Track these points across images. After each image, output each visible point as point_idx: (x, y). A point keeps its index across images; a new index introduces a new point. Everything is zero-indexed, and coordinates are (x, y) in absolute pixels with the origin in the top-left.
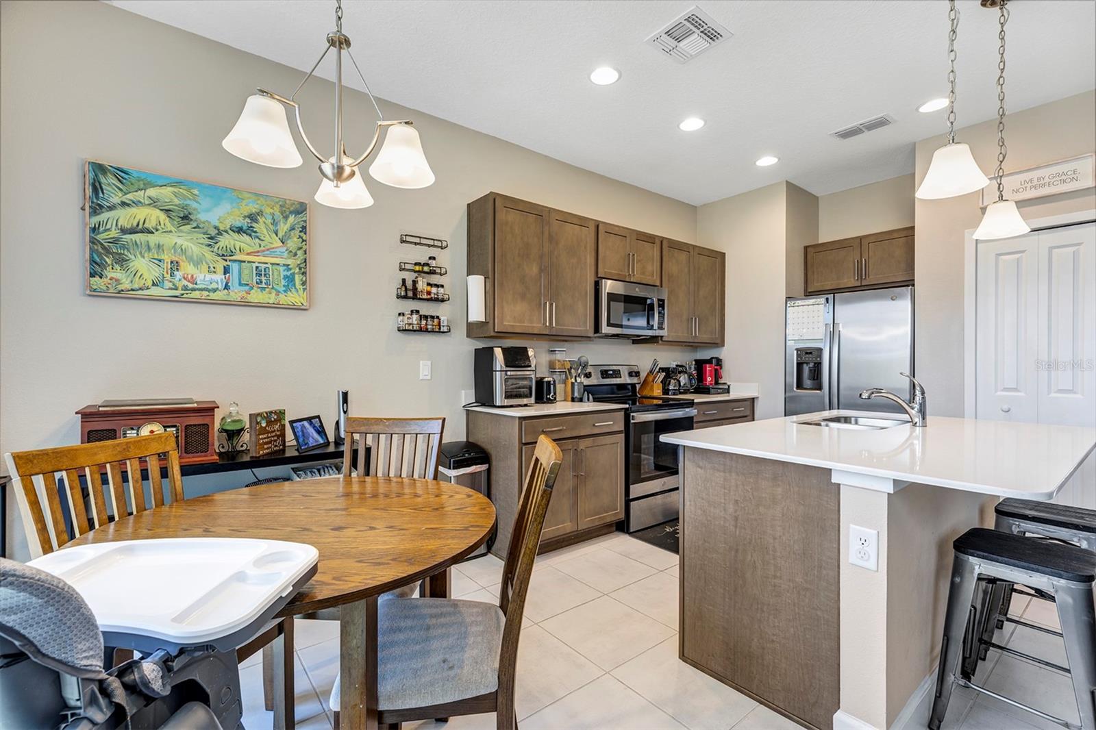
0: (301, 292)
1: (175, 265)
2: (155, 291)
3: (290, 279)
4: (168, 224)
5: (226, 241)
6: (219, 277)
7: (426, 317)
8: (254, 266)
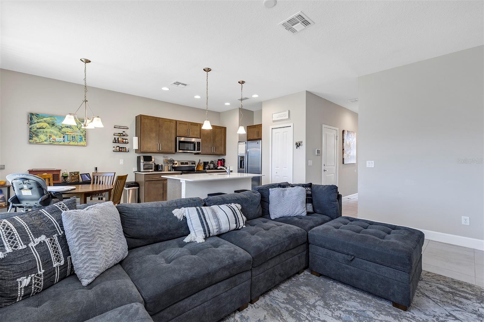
0: (84, 142)
1: (50, 136)
2: (45, 143)
3: (81, 139)
4: (49, 126)
5: (63, 130)
6: (62, 139)
7: (122, 148)
8: (71, 136)
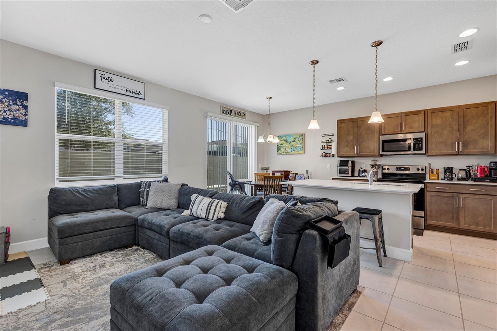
1: (286, 149)
2: (283, 153)
3: (301, 149)
4: (285, 143)
5: (291, 144)
6: (291, 150)
7: (328, 153)
8: (295, 147)
